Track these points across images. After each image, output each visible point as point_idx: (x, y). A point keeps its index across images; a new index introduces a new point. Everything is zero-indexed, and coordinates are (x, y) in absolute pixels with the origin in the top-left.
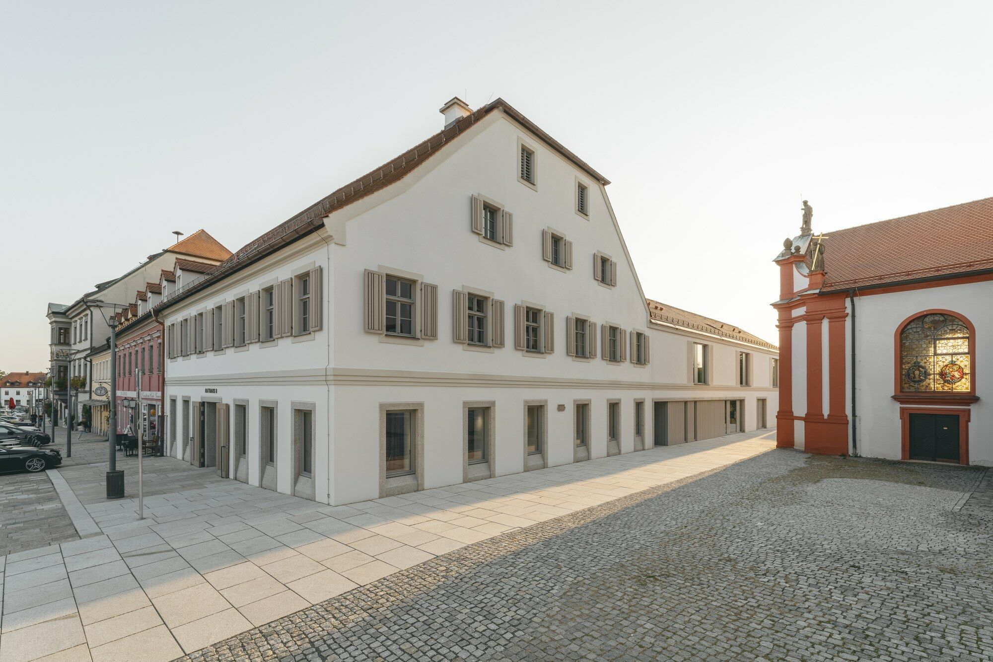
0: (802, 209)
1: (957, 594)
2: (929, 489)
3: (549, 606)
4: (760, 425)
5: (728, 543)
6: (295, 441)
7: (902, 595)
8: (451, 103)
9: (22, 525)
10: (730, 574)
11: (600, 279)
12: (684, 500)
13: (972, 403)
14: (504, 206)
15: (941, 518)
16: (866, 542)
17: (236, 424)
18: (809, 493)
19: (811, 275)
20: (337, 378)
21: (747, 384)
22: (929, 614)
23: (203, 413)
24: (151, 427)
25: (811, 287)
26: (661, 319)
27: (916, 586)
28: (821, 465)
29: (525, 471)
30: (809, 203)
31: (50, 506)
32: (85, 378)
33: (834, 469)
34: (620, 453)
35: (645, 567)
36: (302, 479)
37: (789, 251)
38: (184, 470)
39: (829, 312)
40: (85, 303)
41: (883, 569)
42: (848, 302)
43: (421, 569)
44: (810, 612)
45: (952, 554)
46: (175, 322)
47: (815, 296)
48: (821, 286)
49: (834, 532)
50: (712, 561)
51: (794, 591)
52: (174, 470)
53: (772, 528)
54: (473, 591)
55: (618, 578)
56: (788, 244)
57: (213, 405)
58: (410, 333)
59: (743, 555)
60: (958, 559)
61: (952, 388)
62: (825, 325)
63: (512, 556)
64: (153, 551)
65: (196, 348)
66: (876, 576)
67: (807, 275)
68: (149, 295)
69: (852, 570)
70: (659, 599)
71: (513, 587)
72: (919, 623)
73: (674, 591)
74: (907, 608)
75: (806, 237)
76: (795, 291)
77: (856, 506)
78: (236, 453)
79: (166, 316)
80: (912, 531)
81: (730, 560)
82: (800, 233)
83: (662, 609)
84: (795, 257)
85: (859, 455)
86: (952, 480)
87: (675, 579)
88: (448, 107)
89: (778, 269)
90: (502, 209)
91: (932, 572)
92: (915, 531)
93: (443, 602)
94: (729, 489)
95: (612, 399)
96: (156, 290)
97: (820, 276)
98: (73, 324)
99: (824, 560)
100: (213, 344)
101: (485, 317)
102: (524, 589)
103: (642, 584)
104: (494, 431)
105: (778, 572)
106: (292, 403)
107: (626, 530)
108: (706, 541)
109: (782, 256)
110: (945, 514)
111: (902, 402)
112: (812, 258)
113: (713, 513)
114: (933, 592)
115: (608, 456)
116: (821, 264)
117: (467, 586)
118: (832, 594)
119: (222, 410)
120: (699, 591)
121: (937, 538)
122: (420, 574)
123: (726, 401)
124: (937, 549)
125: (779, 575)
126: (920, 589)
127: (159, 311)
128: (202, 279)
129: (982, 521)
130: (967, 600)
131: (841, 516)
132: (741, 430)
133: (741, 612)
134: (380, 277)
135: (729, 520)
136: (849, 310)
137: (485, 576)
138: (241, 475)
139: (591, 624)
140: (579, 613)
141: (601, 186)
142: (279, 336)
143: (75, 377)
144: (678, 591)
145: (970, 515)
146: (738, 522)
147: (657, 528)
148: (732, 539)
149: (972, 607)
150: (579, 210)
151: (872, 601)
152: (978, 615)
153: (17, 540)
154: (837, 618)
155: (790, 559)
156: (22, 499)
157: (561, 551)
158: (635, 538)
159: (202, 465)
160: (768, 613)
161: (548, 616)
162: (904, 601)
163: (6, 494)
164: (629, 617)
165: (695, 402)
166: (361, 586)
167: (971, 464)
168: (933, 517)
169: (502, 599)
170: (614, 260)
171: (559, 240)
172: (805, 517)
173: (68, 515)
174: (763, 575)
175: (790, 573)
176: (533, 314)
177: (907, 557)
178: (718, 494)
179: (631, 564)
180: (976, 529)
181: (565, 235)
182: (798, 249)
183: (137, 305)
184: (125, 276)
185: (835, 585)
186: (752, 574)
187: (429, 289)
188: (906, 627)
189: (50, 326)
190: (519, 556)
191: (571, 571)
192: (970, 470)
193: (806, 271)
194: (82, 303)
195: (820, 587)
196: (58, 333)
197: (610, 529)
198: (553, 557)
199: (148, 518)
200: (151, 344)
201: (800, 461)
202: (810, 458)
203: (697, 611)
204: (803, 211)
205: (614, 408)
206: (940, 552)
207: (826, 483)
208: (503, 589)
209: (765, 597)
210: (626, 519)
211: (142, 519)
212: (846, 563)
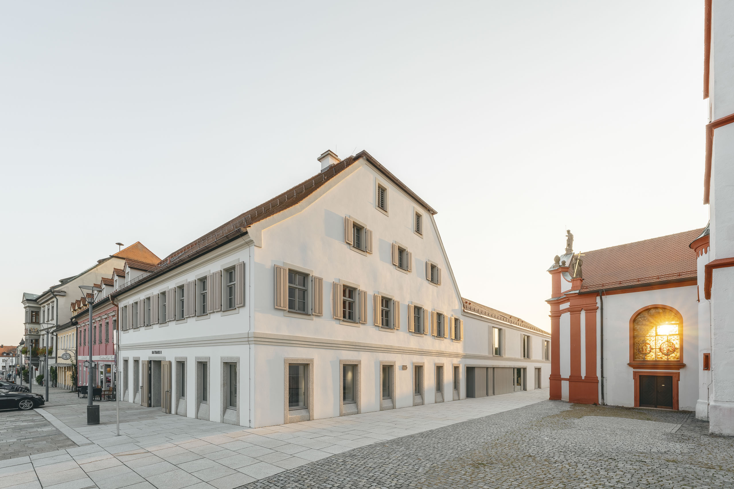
0: (566, 236)
1: (678, 471)
2: (654, 422)
3: (418, 478)
4: (537, 386)
5: (528, 448)
6: (224, 384)
7: (644, 472)
8: (326, 154)
9: (31, 439)
10: (532, 463)
11: (430, 280)
12: (493, 426)
13: (681, 368)
14: (366, 225)
15: (663, 436)
16: (617, 447)
17: (177, 375)
18: (575, 423)
19: (573, 281)
20: (256, 339)
21: (528, 357)
22: (662, 481)
23: (150, 369)
24: (107, 381)
25: (573, 288)
26: (470, 309)
27: (652, 468)
28: (581, 409)
29: (381, 410)
30: (571, 232)
31: (47, 429)
32: (52, 348)
33: (590, 412)
34: (443, 401)
35: (476, 459)
36: (229, 412)
37: (558, 264)
38: (137, 409)
39: (585, 306)
40: (53, 293)
41: (630, 460)
42: (598, 298)
43: (326, 461)
44: (587, 480)
45: (673, 454)
46: (127, 304)
47: (576, 295)
48: (580, 288)
49: (596, 442)
50: (519, 456)
51: (575, 470)
52: (129, 409)
53: (555, 441)
54: (365, 471)
55: (460, 465)
56: (557, 259)
57: (158, 363)
58: (304, 310)
59: (539, 454)
60: (677, 456)
61: (668, 358)
62: (583, 314)
63: (386, 454)
64: (135, 453)
65: (144, 322)
66: (626, 463)
67: (570, 280)
68: (104, 286)
69: (610, 461)
70: (489, 475)
71: (392, 469)
72: (656, 485)
73: (498, 471)
74: (648, 478)
75: (569, 255)
76: (562, 292)
77: (608, 430)
78: (177, 395)
79: (120, 301)
80: (646, 442)
81: (531, 456)
82: (565, 252)
83: (492, 479)
84: (562, 268)
85: (605, 404)
86: (669, 418)
87: (497, 465)
88: (324, 157)
89: (550, 276)
90: (365, 228)
91: (661, 461)
92: (648, 442)
93: (347, 477)
94: (522, 420)
95: (438, 363)
96: (109, 283)
97: (579, 281)
98: (42, 309)
99: (592, 456)
100: (159, 319)
101: (354, 302)
102: (399, 470)
103: (476, 468)
104: (360, 381)
105: (563, 462)
106: (221, 358)
107: (458, 442)
108: (513, 447)
109: (553, 268)
110: (667, 434)
111: (634, 368)
112: (573, 269)
113: (514, 433)
114: (663, 471)
115: (436, 403)
116: (580, 273)
117: (361, 469)
118: (600, 472)
119: (166, 365)
120: (514, 471)
121: (663, 445)
122: (327, 464)
123: (514, 369)
124: (663, 451)
125: (564, 463)
126: (655, 469)
127: (115, 297)
128: (146, 275)
129: (690, 438)
130: (684, 474)
131: (599, 435)
132: (524, 389)
133: (543, 480)
134: (285, 270)
135: (525, 436)
136: (599, 305)
137: (371, 464)
138: (181, 410)
139: (449, 487)
140: (439, 481)
141: (431, 215)
142: (212, 311)
143: (43, 347)
144: (501, 471)
145: (683, 434)
146: (532, 437)
147: (478, 440)
148: (529, 446)
149: (688, 478)
150: (416, 231)
151: (625, 475)
152: (693, 481)
153: (32, 448)
154: (605, 483)
155: (569, 456)
156: (24, 425)
157: (418, 452)
158: (466, 445)
159: (150, 405)
160: (561, 481)
161: (419, 483)
162: (646, 475)
163: (10, 422)
164: (472, 483)
165: (494, 368)
166: (288, 470)
167: (680, 409)
168: (659, 436)
169: (387, 475)
170: (439, 267)
171: (403, 251)
172: (576, 435)
173: (63, 434)
174: (554, 463)
175: (571, 462)
176: (386, 302)
177: (645, 455)
178: (515, 423)
179: (467, 458)
180: (687, 442)
181: (407, 248)
182: (564, 263)
183: (93, 294)
184: (82, 274)
185: (601, 467)
186: (547, 463)
187: (317, 280)
188: (648, 487)
189: (24, 310)
190: (391, 454)
191: (427, 461)
192: (680, 413)
193: (569, 278)
194: (50, 293)
195: (591, 468)
196: (31, 315)
197: (448, 441)
198: (414, 454)
199: (123, 435)
200: (107, 321)
201: (567, 407)
202: (573, 405)
203: (515, 480)
204: (567, 237)
205: (439, 369)
206: (665, 452)
207: (585, 418)
208: (385, 470)
209: (557, 473)
210: (457, 436)
211: (119, 435)
212: (606, 457)
